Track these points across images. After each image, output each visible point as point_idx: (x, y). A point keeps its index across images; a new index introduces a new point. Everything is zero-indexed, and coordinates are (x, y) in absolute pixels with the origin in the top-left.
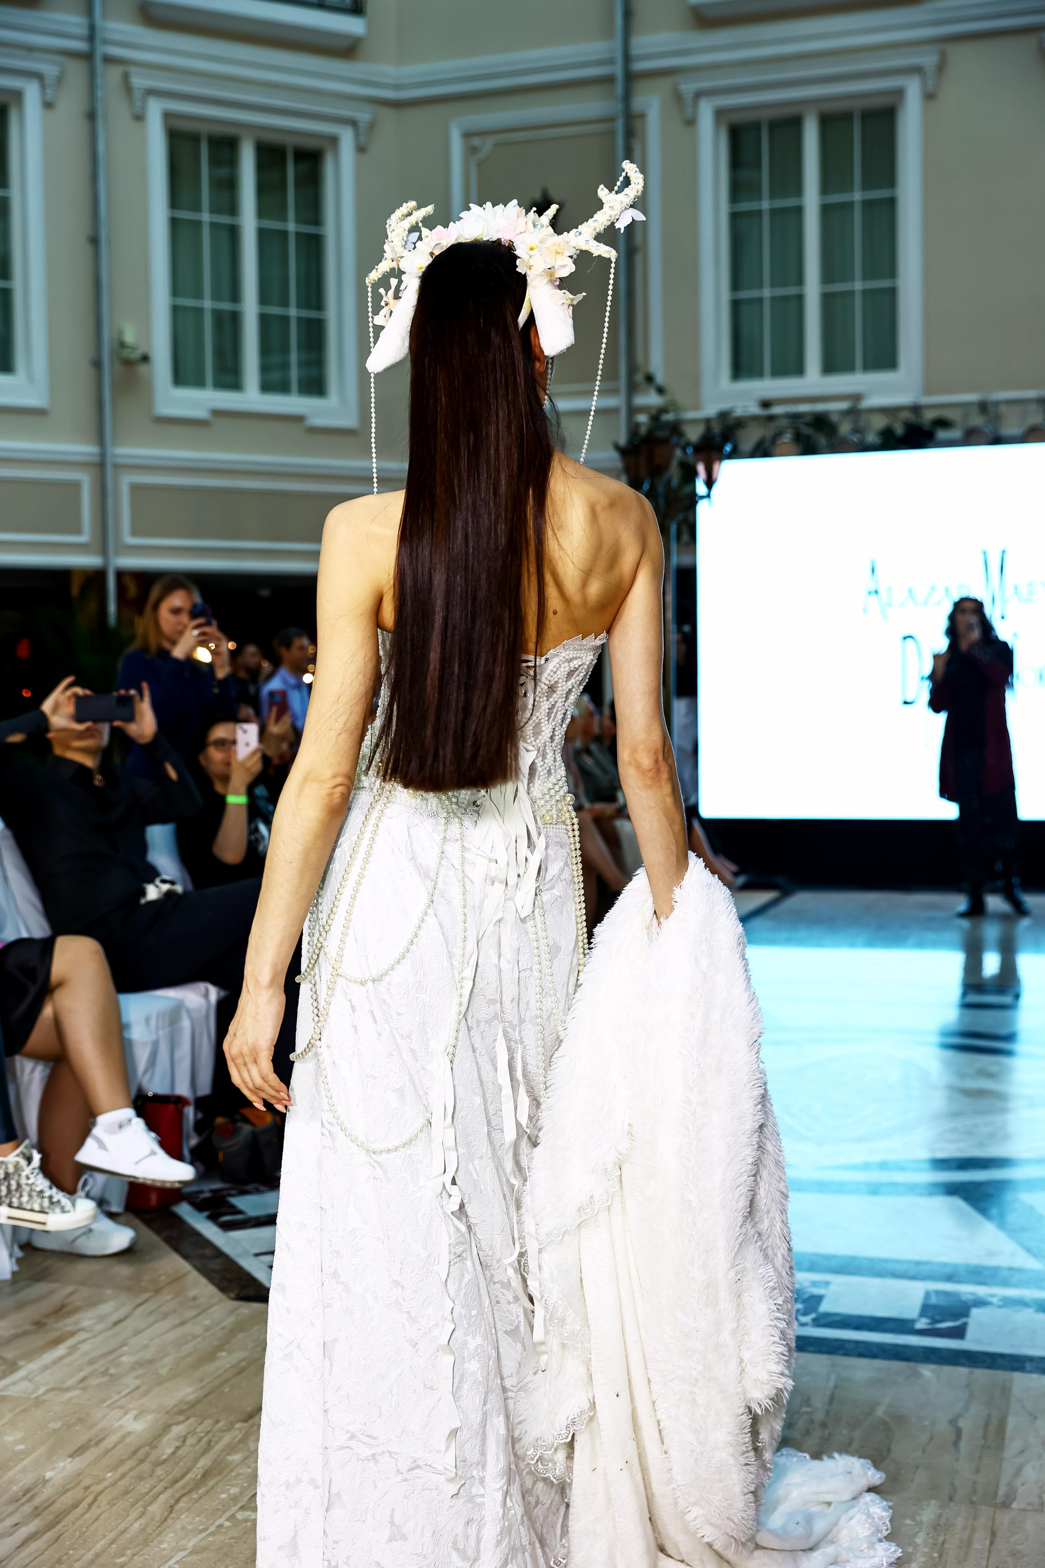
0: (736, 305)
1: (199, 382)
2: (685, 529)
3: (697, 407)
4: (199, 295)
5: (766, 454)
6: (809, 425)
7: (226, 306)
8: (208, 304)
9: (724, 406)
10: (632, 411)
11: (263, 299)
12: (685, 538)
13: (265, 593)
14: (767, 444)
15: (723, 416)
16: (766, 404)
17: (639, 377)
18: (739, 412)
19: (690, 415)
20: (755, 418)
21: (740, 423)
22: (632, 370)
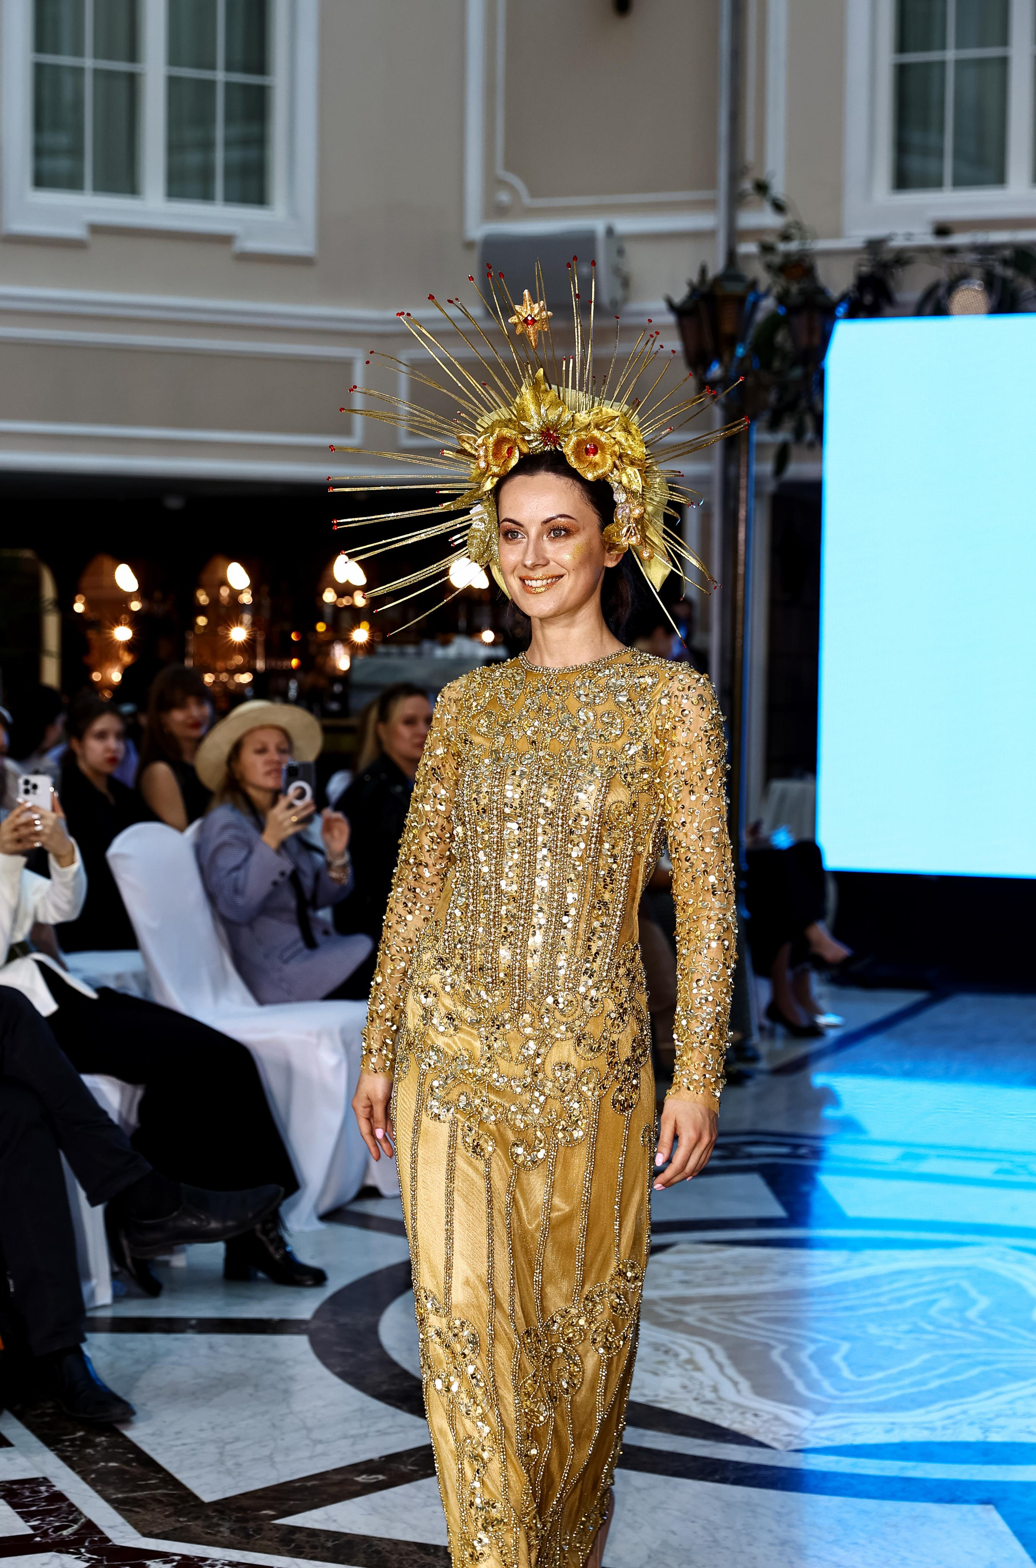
0: (902, 72)
1: (73, 183)
2: (809, 422)
3: (837, 234)
4: (78, 52)
5: (940, 310)
6: (1005, 262)
7: (122, 66)
8: (89, 63)
9: (877, 232)
10: (734, 235)
11: (174, 57)
12: (809, 436)
13: (174, 503)
14: (941, 292)
15: (874, 246)
16: (942, 230)
17: (747, 185)
18: (898, 243)
19: (822, 245)
20: (926, 250)
21: (902, 259)
22: (736, 172)
